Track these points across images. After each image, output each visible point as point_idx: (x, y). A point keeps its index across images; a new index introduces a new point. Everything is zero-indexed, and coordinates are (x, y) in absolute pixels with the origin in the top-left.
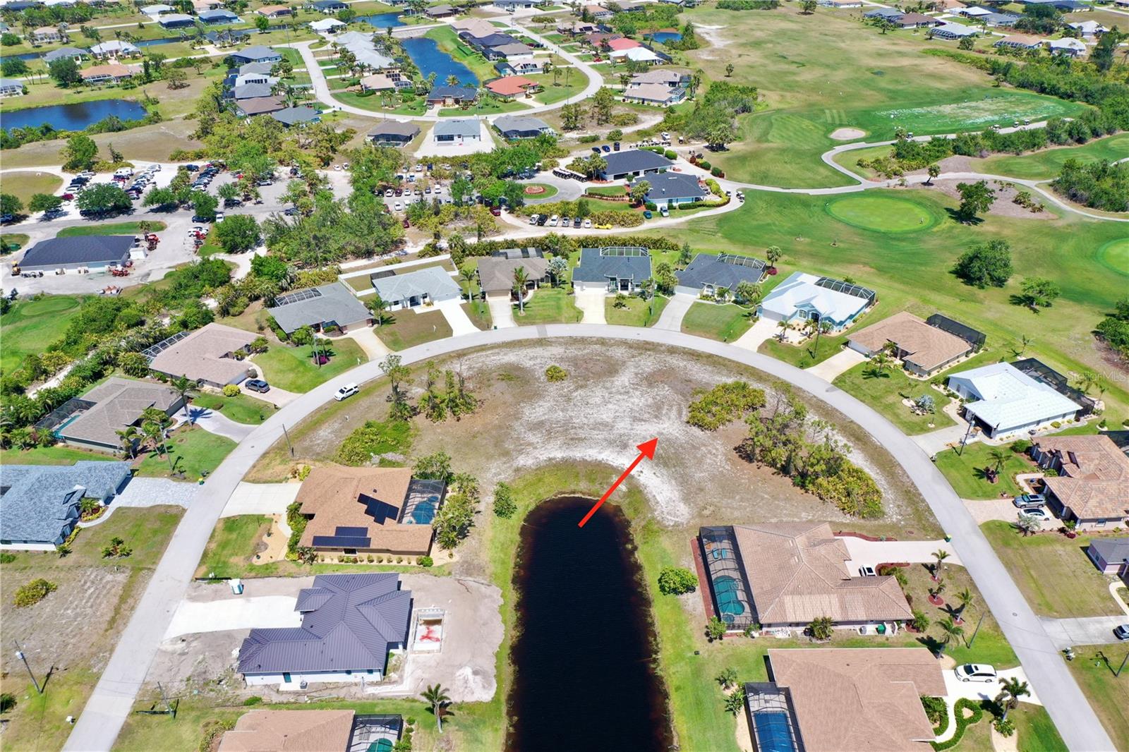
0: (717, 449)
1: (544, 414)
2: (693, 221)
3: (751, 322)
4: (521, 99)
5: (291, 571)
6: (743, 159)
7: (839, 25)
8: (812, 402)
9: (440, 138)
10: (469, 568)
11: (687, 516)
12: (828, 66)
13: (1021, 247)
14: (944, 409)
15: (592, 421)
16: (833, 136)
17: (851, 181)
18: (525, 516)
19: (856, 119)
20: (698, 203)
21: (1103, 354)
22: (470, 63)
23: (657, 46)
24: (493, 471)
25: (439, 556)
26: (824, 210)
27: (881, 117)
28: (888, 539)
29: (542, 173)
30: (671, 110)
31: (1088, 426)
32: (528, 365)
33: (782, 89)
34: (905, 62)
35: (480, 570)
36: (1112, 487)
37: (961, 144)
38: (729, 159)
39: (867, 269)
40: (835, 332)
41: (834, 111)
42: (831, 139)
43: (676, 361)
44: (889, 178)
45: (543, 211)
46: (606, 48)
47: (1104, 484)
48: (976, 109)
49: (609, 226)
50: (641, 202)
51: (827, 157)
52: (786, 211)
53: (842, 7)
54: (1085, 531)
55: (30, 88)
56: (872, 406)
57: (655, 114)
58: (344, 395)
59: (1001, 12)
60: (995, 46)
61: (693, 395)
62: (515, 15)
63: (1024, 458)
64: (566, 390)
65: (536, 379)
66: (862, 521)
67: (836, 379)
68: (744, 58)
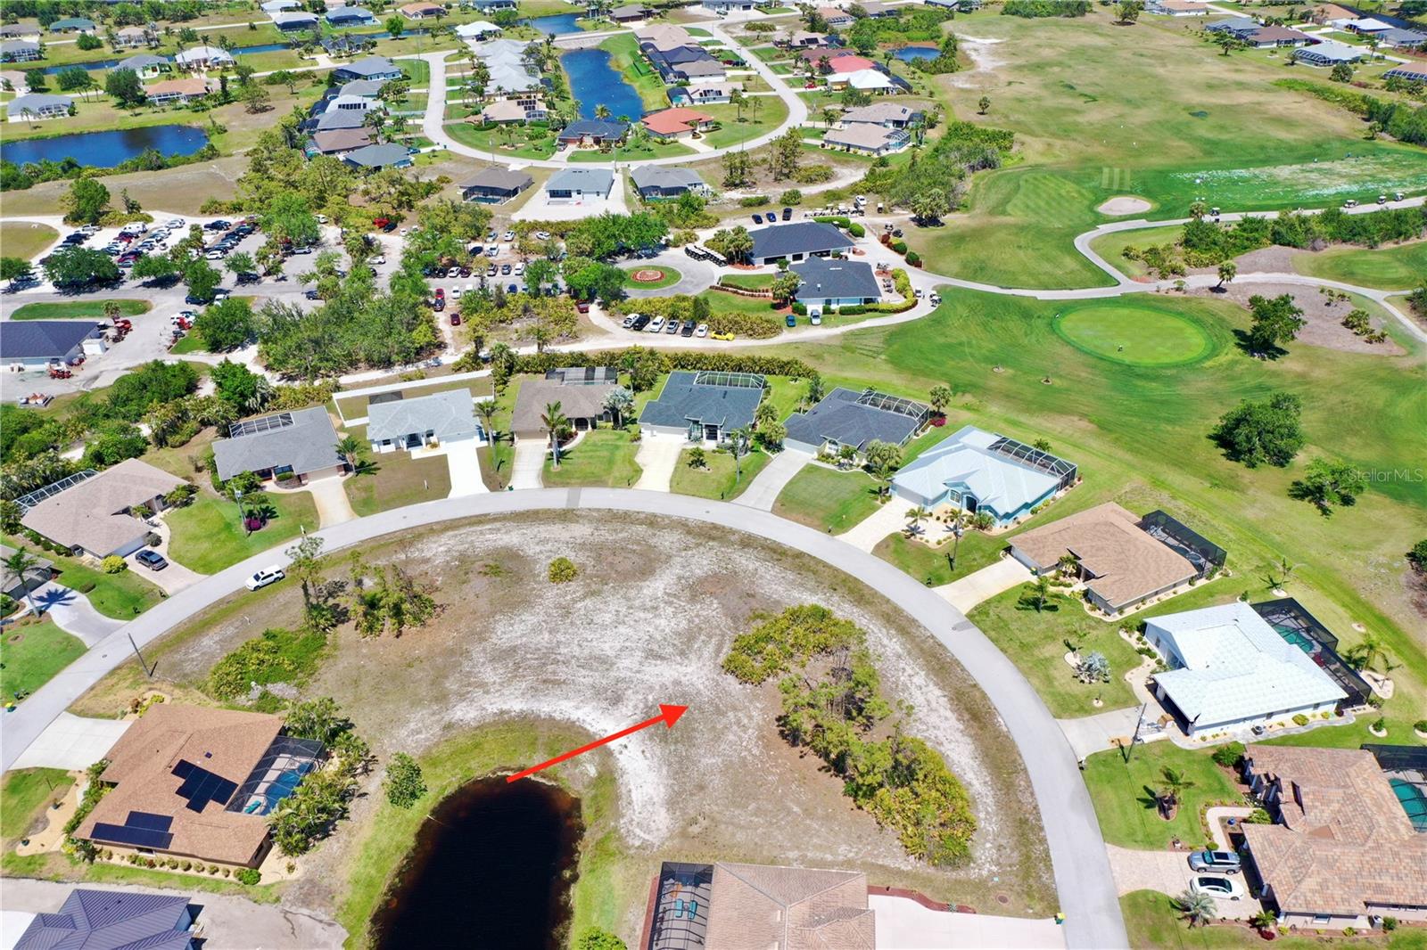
0: (751, 718)
1: (523, 635)
2: (852, 333)
3: (879, 502)
4: (686, 140)
5: (61, 871)
6: (960, 238)
7: (1167, 41)
8: (925, 646)
9: (554, 194)
10: (312, 893)
11: (664, 832)
12: (1129, 102)
13: (1334, 399)
14: (1128, 676)
15: (586, 652)
16: (1102, 208)
17: (1106, 280)
18: (435, 804)
19: (1144, 183)
20: (871, 306)
21: (1415, 596)
22: (642, 86)
23: (897, 67)
24: (412, 726)
25: (275, 866)
26: (1050, 324)
27: (1183, 182)
28: (962, 909)
29: (671, 250)
30: (883, 162)
31: (1355, 726)
32: (531, 553)
33: (1053, 135)
34: (1245, 98)
35: (328, 895)
36: (1350, 859)
37: (1283, 230)
38: (940, 238)
39: (1084, 424)
40: (998, 529)
41: (1117, 170)
42: (1098, 214)
43: (746, 561)
44: (1164, 277)
45: (646, 309)
46: (826, 69)
47: (1338, 851)
48: (1329, 173)
49: (730, 335)
50: (787, 300)
51: (1082, 242)
52: (995, 325)
53: (1178, 15)
54: (1293, 928)
55: (79, 107)
56: (1015, 660)
57: (859, 167)
58: (260, 583)
59: (1410, 26)
60: (1384, 77)
61: (748, 621)
62: (727, 19)
63: (1230, 776)
64: (568, 598)
65: (534, 575)
66: (932, 870)
67: (976, 608)
68: (1015, 87)
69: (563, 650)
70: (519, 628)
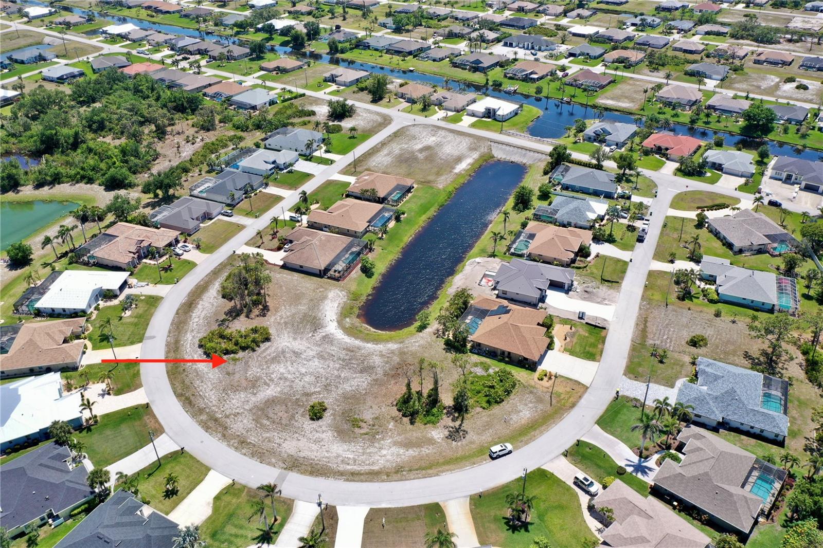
69: (338, 366)
70: (354, 383)
